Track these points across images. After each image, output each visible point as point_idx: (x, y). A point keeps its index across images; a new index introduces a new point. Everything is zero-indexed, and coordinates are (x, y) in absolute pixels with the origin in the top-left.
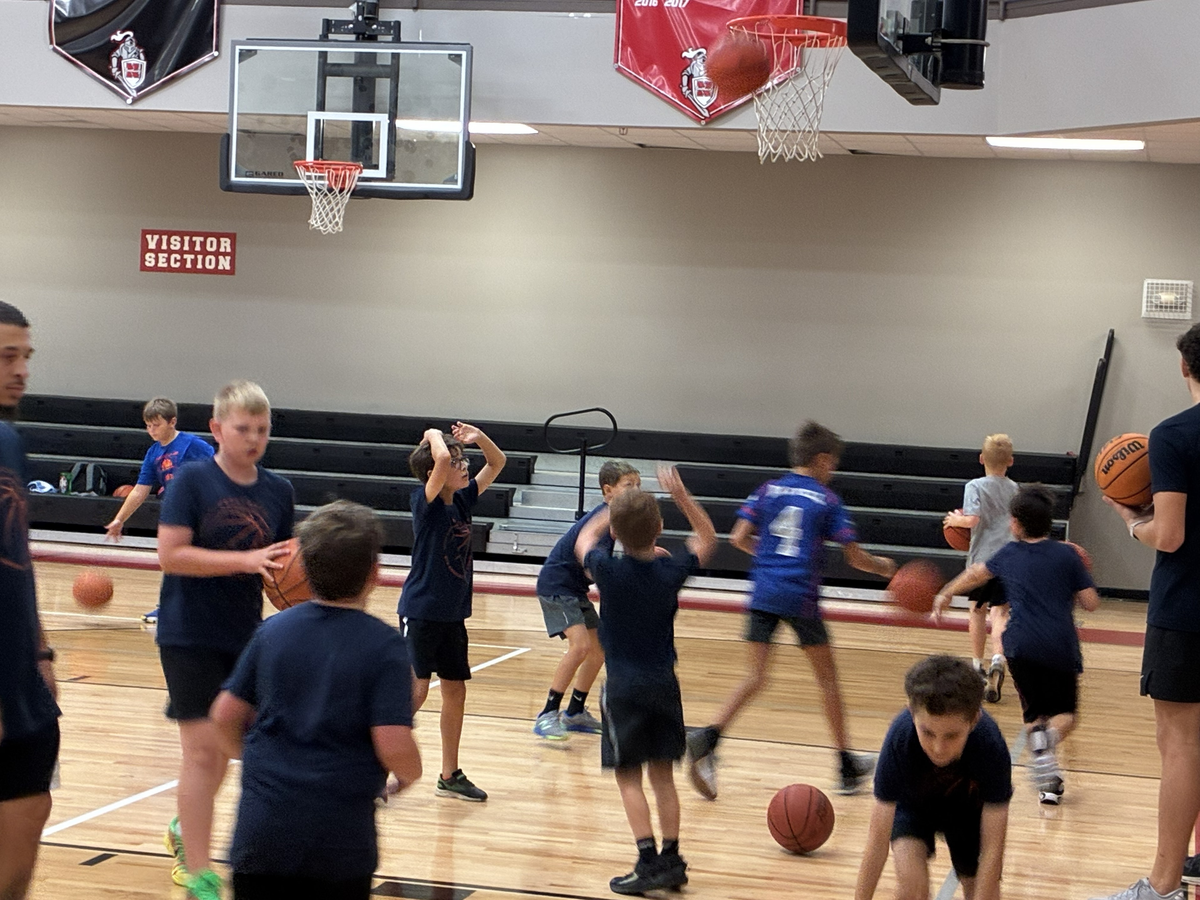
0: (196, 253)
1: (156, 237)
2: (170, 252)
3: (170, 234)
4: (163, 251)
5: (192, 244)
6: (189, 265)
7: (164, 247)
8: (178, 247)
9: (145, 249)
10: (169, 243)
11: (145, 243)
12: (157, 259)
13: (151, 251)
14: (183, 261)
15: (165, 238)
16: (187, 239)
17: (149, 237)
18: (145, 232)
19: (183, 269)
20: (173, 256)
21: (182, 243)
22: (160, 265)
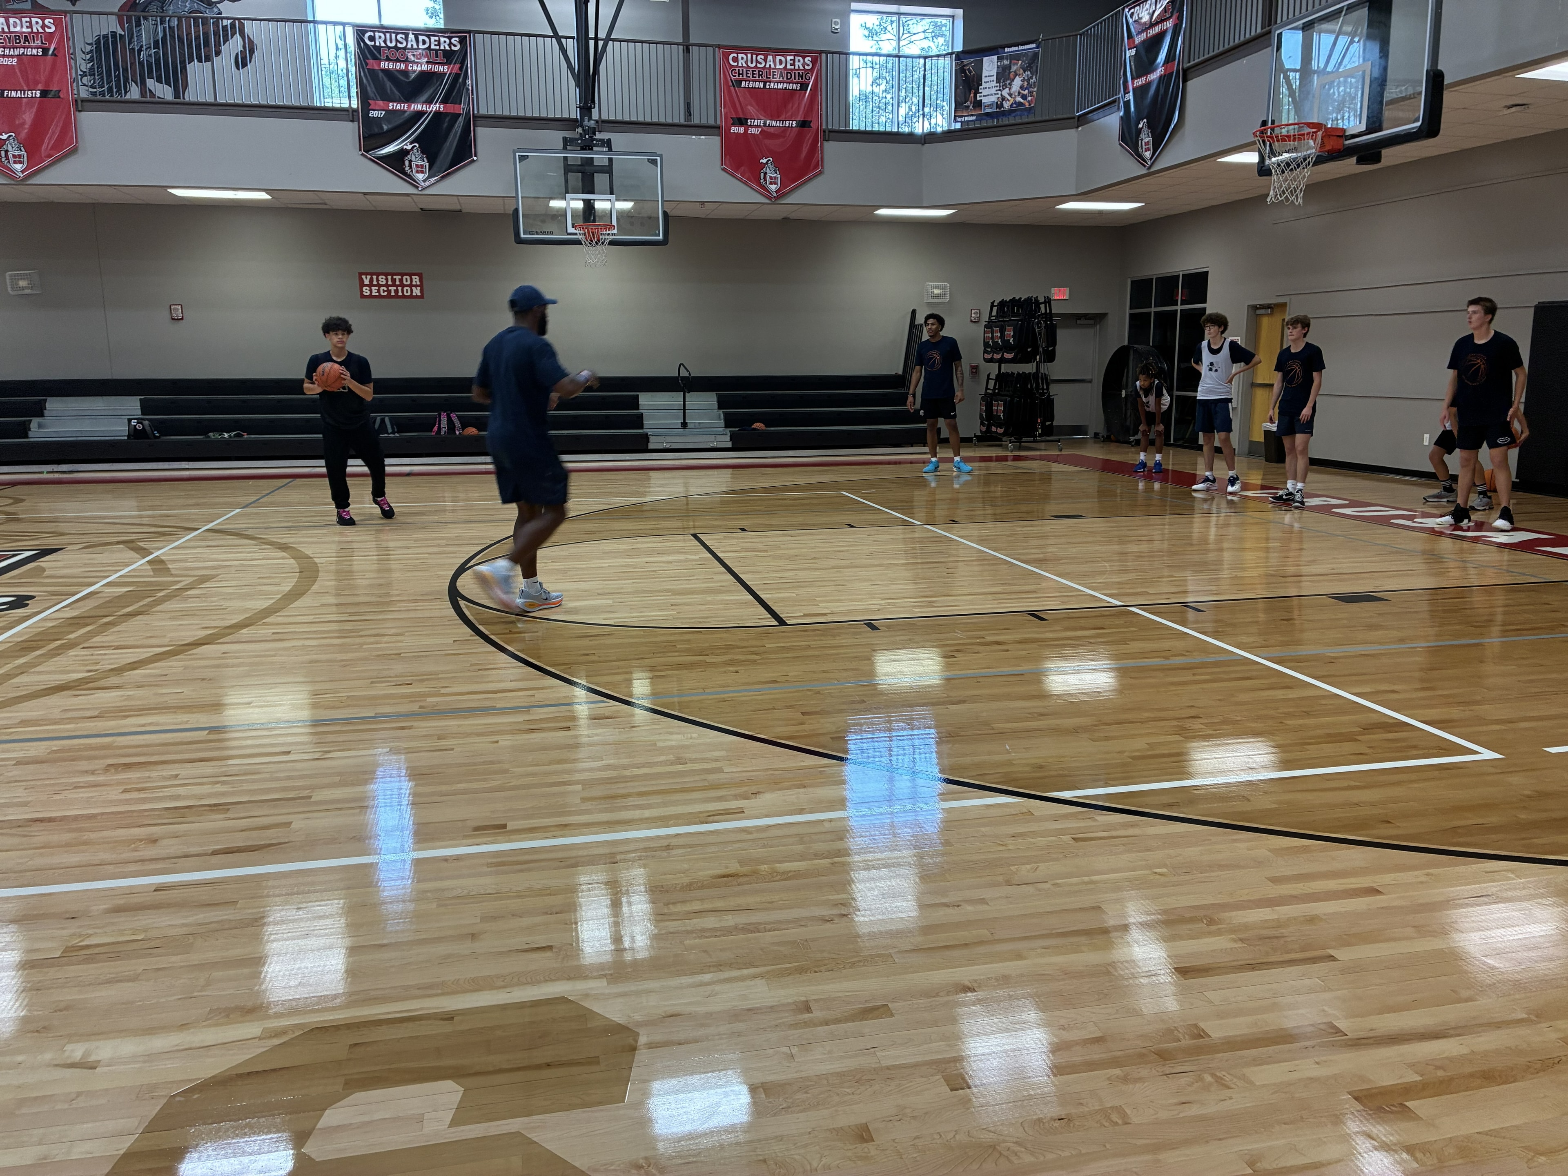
0: (397, 286)
1: (369, 277)
2: (379, 286)
3: (378, 275)
4: (375, 286)
5: (394, 280)
6: (393, 294)
7: (375, 283)
8: (384, 282)
9: (362, 285)
10: (378, 280)
11: (362, 280)
12: (371, 291)
13: (366, 285)
14: (389, 291)
15: (375, 277)
16: (389, 277)
17: (364, 277)
18: (361, 274)
19: (389, 296)
20: (382, 288)
21: (387, 280)
22: (374, 294)
